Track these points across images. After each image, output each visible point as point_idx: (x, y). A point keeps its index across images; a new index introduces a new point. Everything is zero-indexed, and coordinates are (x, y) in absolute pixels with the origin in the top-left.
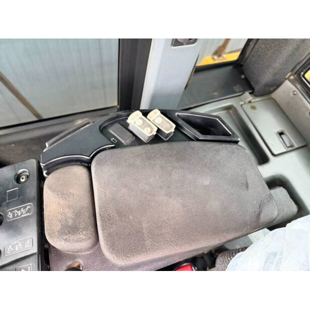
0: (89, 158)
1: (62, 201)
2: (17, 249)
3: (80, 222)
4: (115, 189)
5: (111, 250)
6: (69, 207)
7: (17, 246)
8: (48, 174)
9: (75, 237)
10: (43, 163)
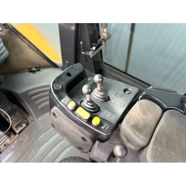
0: (167, 107)
1: (141, 114)
2: (107, 115)
3: (144, 131)
4: (172, 132)
5: (153, 157)
6: (143, 119)
7: (108, 114)
8: (141, 99)
9: (139, 134)
10: (145, 93)
